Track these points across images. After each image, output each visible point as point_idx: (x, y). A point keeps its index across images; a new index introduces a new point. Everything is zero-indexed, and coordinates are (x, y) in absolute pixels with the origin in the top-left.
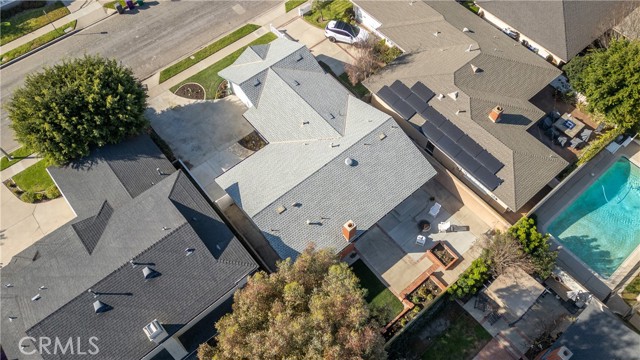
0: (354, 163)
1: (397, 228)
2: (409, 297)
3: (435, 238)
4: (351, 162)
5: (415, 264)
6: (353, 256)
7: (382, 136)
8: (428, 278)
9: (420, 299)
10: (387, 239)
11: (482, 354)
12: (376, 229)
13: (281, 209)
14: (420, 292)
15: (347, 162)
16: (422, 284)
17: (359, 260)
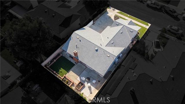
0: (97, 50)
1: (86, 72)
2: (65, 77)
3: (86, 84)
4: (96, 49)
5: (76, 79)
6: (76, 63)
7: (108, 56)
8: (71, 82)
9: (65, 81)
10: (82, 70)
11: (51, 100)
12: (85, 67)
13: (78, 37)
14: (67, 80)
15: (96, 48)
16: (69, 81)
17: (75, 65)
